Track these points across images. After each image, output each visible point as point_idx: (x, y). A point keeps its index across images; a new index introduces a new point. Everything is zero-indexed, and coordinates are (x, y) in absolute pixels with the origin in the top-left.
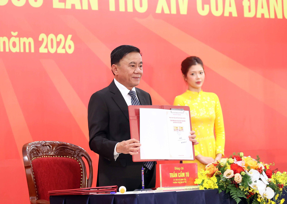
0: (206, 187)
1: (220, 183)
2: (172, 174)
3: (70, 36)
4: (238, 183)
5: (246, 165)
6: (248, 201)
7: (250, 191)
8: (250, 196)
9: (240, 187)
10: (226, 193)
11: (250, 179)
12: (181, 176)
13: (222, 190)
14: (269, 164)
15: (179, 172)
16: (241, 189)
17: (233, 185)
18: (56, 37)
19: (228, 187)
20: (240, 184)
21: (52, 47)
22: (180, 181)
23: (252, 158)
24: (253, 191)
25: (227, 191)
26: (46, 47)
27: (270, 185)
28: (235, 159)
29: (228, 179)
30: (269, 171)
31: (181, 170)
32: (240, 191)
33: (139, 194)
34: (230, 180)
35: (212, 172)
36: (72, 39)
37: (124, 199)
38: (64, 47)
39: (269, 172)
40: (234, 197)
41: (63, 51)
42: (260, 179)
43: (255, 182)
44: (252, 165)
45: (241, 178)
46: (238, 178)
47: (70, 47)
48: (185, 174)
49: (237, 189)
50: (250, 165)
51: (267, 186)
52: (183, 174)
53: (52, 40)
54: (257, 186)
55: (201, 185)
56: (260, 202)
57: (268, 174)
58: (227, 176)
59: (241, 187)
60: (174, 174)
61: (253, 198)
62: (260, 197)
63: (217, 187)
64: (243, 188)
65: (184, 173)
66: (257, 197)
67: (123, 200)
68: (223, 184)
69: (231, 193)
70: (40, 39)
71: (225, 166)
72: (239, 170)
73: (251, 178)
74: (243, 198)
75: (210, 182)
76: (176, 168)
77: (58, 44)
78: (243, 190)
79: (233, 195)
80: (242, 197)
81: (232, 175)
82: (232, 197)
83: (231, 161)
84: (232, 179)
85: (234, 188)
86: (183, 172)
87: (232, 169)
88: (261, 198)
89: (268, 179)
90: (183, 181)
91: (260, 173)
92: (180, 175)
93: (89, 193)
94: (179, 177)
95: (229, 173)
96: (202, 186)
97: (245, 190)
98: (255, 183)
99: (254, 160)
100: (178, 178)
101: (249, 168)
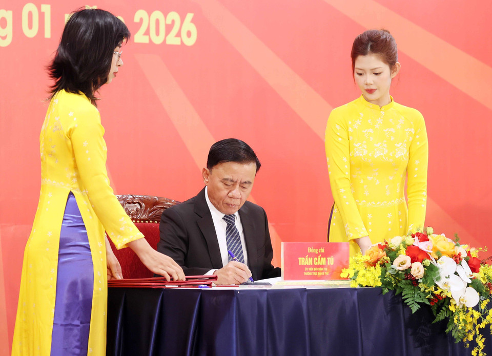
0: (361, 283)
1: (387, 277)
2: (304, 258)
3: (190, 16)
4: (417, 278)
5: (434, 249)
6: (434, 309)
7: (437, 293)
8: (436, 300)
9: (420, 285)
10: (396, 294)
11: (438, 273)
12: (319, 263)
13: (389, 289)
14: (478, 249)
15: (317, 256)
16: (421, 289)
17: (409, 281)
18: (166, 16)
19: (399, 285)
20: (420, 281)
21: (157, 33)
22: (318, 271)
23: (446, 238)
24: (441, 292)
25: (398, 292)
26: (147, 33)
27: (474, 284)
28: (416, 238)
29: (399, 271)
30: (474, 260)
31: (319, 254)
32: (419, 292)
33: (240, 291)
34: (403, 273)
35: (374, 259)
36: (193, 21)
37: (215, 298)
38: (179, 35)
39: (475, 263)
40: (409, 301)
41: (177, 42)
42: (456, 273)
43: (446, 277)
44: (445, 248)
45: (422, 270)
46: (418, 270)
47: (189, 34)
48: (327, 260)
49: (415, 289)
50: (442, 250)
51: (468, 285)
52: (324, 260)
53: (157, 22)
54: (450, 285)
55: (354, 279)
56: (454, 312)
57: (473, 265)
58: (400, 266)
59: (422, 285)
60: (307, 259)
61: (442, 305)
62: (454, 303)
63: (379, 284)
64: (426, 287)
65: (325, 258)
66: (449, 304)
67: (214, 300)
68: (390, 279)
69: (404, 295)
70: (137, 20)
71: (398, 250)
72: (420, 257)
73: (440, 271)
74: (424, 303)
75: (368, 275)
76: (310, 250)
77: (169, 28)
78: (424, 292)
79: (408, 298)
80: (422, 302)
81: (408, 264)
82: (405, 302)
83: (410, 241)
84: (407, 272)
85: (409, 286)
86: (323, 256)
87: (408, 255)
88: (455, 305)
89: (471, 273)
90: (322, 271)
91: (457, 263)
92: (317, 261)
93: (164, 285)
94: (315, 264)
95: (402, 261)
96: (355, 281)
97: (427, 291)
98: (447, 280)
99: (449, 240)
100: (314, 266)
101: (439, 255)
